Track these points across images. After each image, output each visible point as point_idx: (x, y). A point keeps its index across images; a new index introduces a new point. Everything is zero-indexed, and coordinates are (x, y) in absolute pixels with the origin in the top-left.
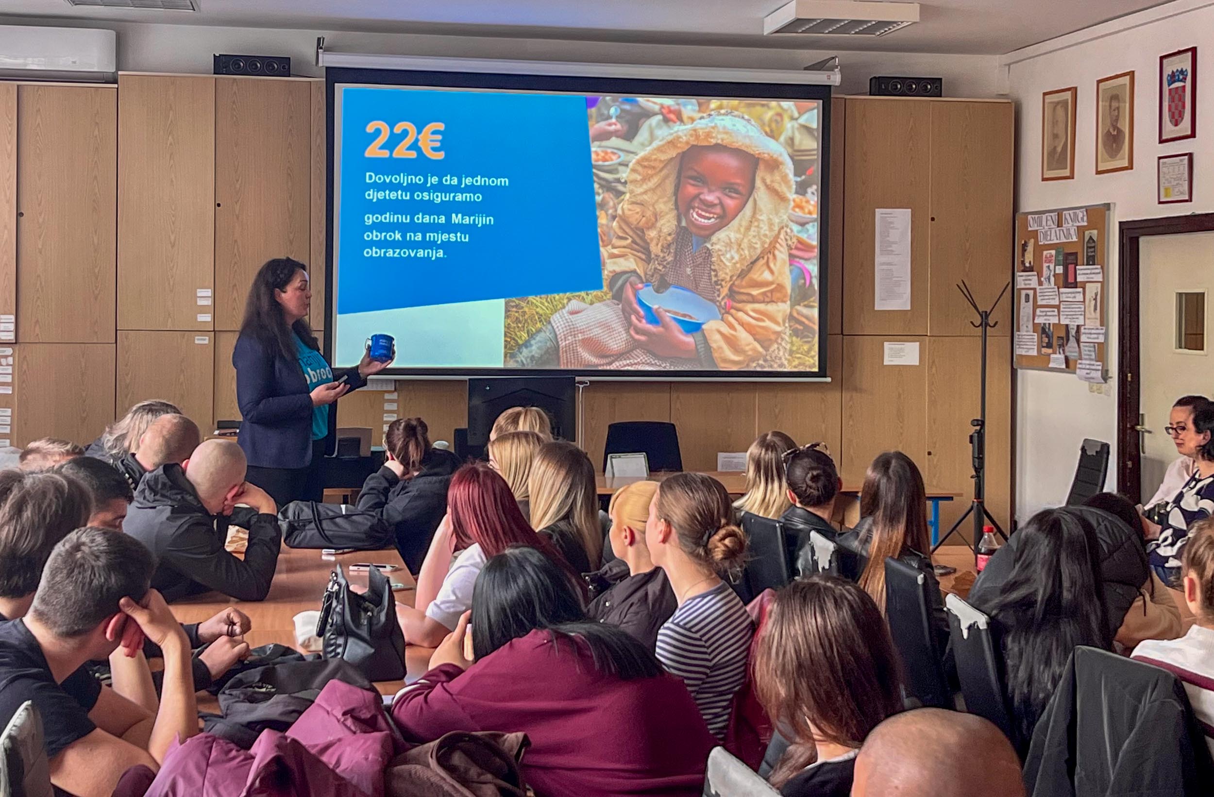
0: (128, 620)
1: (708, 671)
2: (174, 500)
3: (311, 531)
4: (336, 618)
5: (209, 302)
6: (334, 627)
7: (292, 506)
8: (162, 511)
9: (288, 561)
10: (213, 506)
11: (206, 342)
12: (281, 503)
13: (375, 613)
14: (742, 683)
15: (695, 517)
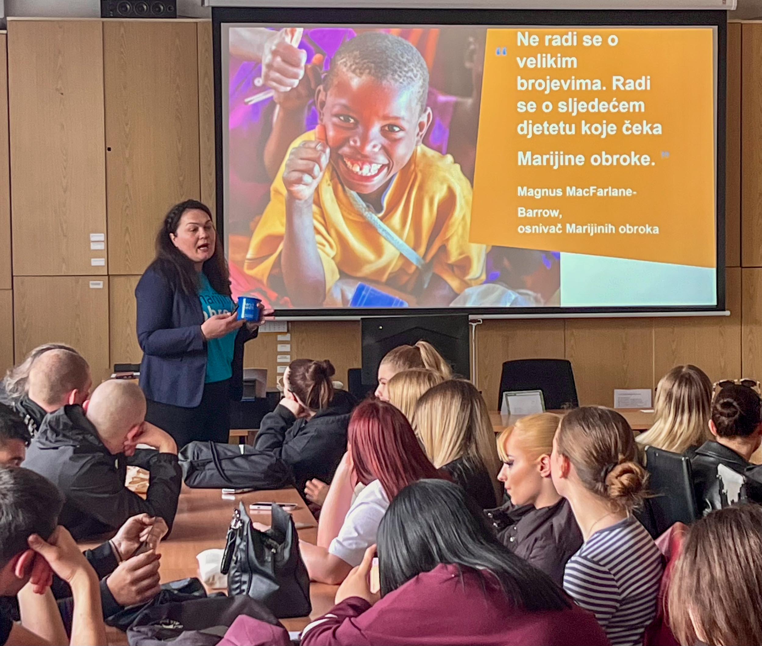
0: (37, 557)
1: (618, 605)
2: (75, 440)
3: (210, 470)
4: (240, 555)
5: (102, 246)
6: (238, 564)
7: (191, 446)
8: (64, 452)
9: (189, 501)
10: (114, 446)
11: (101, 286)
12: (181, 444)
13: (279, 550)
14: (654, 617)
15: (592, 453)
